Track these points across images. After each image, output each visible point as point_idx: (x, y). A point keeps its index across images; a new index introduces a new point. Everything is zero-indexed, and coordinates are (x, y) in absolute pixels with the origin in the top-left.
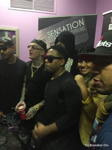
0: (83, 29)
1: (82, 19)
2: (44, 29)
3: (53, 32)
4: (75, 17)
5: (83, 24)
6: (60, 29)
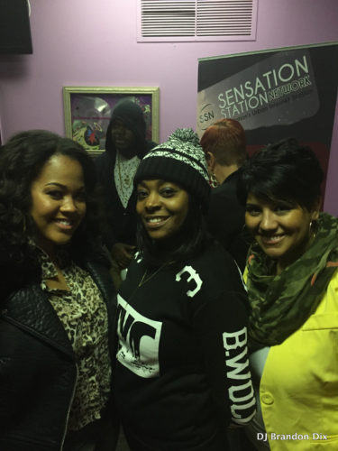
0: (305, 83)
1: (304, 58)
2: (212, 88)
3: (233, 93)
4: (287, 54)
5: (306, 70)
6: (248, 85)
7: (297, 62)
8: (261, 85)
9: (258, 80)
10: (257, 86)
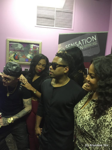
0: (95, 44)
1: (95, 36)
2: (63, 43)
3: (71, 45)
4: (89, 34)
5: (96, 39)
6: (76, 43)
7: (93, 37)
8: (80, 43)
9: (79, 42)
10: (79, 44)
